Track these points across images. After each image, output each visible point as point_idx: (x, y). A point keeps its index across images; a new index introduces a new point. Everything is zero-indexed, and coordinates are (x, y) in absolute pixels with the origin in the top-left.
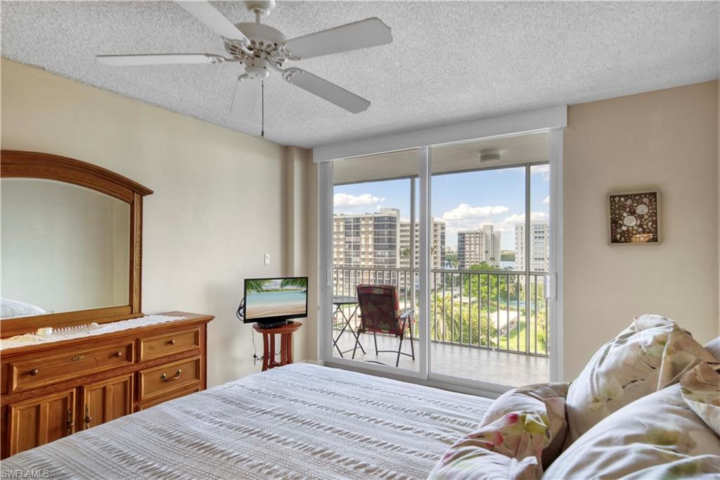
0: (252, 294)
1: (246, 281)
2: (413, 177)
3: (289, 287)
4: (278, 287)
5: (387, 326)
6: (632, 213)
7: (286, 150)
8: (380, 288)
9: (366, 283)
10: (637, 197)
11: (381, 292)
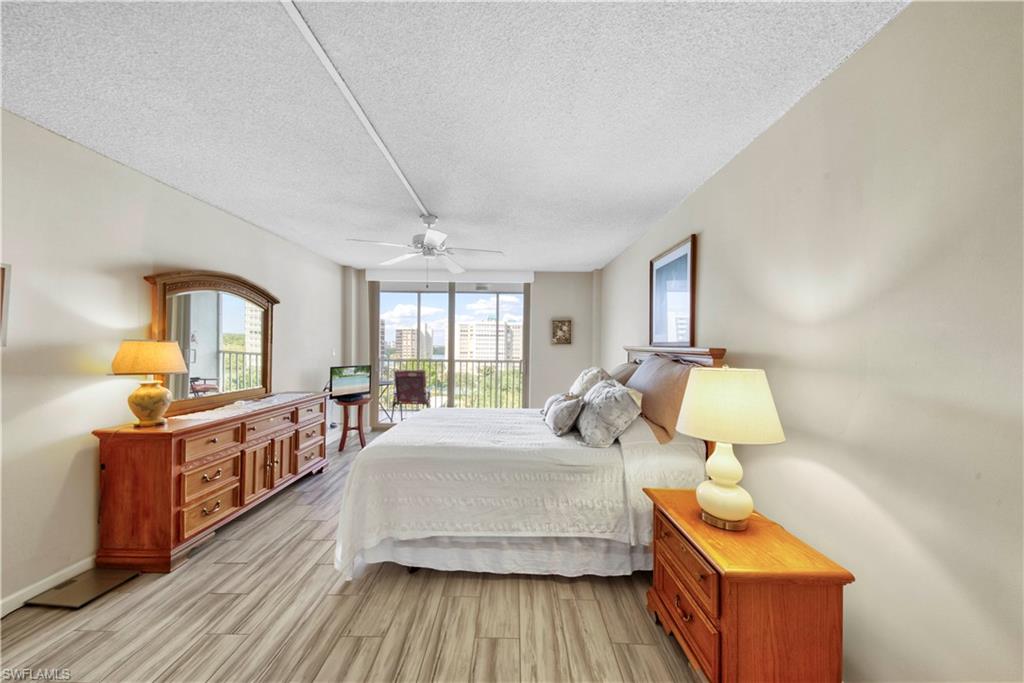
0: (336, 379)
1: (332, 369)
2: (419, 292)
3: (359, 373)
4: (353, 373)
5: (417, 399)
6: (561, 330)
7: (345, 269)
8: (413, 372)
9: (403, 369)
10: (563, 322)
11: (415, 375)
